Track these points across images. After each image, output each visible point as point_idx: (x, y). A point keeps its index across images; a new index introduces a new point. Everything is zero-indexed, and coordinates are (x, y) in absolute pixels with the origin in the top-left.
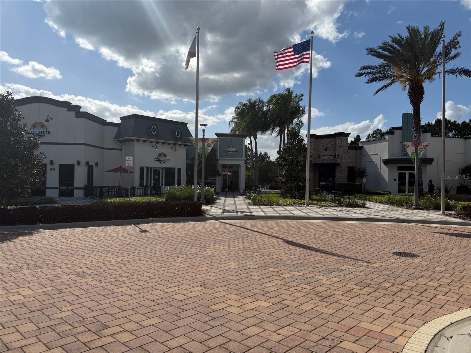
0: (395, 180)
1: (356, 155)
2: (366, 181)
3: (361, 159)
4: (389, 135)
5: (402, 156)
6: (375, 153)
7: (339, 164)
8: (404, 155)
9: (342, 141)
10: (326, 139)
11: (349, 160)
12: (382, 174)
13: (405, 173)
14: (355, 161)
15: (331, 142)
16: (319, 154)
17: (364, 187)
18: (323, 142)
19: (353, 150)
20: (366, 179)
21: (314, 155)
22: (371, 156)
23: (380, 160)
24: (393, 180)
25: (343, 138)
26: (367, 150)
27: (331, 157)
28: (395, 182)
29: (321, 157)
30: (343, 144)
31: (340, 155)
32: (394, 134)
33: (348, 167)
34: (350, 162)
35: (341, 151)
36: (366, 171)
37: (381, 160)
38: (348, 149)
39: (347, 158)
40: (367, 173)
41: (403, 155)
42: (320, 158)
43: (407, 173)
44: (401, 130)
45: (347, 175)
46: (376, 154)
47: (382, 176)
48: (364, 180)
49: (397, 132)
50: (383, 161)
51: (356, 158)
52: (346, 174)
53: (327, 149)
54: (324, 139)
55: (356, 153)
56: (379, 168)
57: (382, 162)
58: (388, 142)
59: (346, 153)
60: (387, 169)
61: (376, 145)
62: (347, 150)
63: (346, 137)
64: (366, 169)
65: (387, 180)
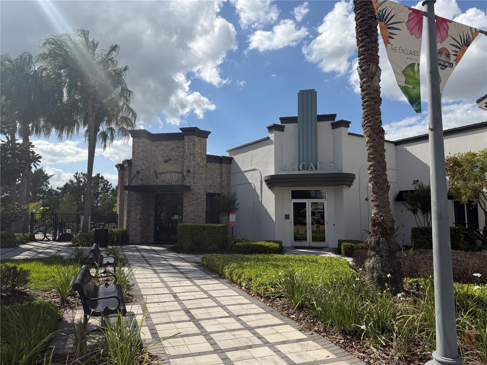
0: (287, 217)
1: (221, 172)
2: (235, 221)
3: (230, 179)
4: (275, 131)
5: (299, 170)
6: (253, 168)
7: (188, 188)
8: (303, 169)
9: (194, 145)
10: (169, 142)
11: (210, 182)
12: (265, 207)
13: (305, 203)
14: (219, 184)
15: (178, 147)
16: (156, 170)
17: (232, 234)
18: (163, 147)
19: (216, 163)
20: (235, 215)
21: (143, 170)
22: (245, 174)
23: (261, 180)
24: (284, 217)
25: (196, 139)
26: (239, 164)
27: (177, 175)
28: (287, 220)
29: (159, 176)
30: (196, 150)
31: (191, 170)
32: (283, 131)
33: (207, 193)
34: (210, 185)
35: (192, 163)
36: (235, 200)
37: (263, 180)
38: (207, 162)
39: (205, 177)
40: (238, 205)
41: (301, 168)
42: (157, 178)
43: (308, 202)
44: (297, 122)
45: (205, 210)
46: (255, 170)
47: (265, 210)
48: (232, 218)
49: (289, 127)
50: (266, 181)
51: (221, 178)
52: (203, 207)
53: (170, 160)
54: (165, 143)
55: (222, 169)
56: (259, 194)
57: (264, 183)
58: (274, 145)
59: (202, 167)
60: (274, 195)
61: (253, 152)
62: (205, 163)
63: (202, 139)
64: (237, 197)
65: (273, 217)
